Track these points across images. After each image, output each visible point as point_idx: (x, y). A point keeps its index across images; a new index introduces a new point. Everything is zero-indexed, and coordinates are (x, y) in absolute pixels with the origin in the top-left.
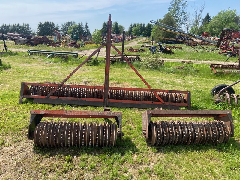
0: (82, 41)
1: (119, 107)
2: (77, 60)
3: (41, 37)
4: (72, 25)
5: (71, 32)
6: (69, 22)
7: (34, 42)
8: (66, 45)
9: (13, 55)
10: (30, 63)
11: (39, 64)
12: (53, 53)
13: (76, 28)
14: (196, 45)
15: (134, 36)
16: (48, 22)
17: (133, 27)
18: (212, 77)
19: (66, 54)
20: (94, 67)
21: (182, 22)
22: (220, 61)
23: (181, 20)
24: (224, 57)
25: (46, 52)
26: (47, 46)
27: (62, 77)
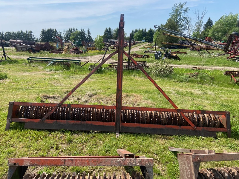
0: (84, 47)
1: (136, 133)
2: (80, 68)
3: (43, 43)
4: (75, 31)
5: (73, 39)
6: (71, 29)
7: (36, 49)
8: (68, 51)
9: (12, 63)
10: (29, 71)
11: (39, 73)
12: (54, 60)
13: (79, 34)
14: (201, 50)
15: (136, 42)
16: (51, 29)
17: (135, 32)
18: (232, 86)
19: (68, 61)
20: (98, 75)
21: (184, 27)
22: (230, 67)
23: (183, 25)
24: (233, 62)
25: (47, 60)
26: (49, 52)
27: (63, 89)
